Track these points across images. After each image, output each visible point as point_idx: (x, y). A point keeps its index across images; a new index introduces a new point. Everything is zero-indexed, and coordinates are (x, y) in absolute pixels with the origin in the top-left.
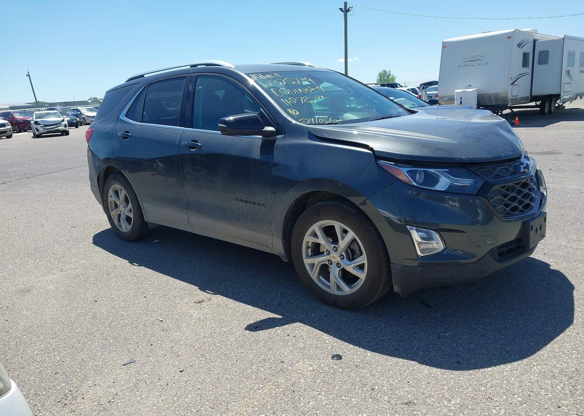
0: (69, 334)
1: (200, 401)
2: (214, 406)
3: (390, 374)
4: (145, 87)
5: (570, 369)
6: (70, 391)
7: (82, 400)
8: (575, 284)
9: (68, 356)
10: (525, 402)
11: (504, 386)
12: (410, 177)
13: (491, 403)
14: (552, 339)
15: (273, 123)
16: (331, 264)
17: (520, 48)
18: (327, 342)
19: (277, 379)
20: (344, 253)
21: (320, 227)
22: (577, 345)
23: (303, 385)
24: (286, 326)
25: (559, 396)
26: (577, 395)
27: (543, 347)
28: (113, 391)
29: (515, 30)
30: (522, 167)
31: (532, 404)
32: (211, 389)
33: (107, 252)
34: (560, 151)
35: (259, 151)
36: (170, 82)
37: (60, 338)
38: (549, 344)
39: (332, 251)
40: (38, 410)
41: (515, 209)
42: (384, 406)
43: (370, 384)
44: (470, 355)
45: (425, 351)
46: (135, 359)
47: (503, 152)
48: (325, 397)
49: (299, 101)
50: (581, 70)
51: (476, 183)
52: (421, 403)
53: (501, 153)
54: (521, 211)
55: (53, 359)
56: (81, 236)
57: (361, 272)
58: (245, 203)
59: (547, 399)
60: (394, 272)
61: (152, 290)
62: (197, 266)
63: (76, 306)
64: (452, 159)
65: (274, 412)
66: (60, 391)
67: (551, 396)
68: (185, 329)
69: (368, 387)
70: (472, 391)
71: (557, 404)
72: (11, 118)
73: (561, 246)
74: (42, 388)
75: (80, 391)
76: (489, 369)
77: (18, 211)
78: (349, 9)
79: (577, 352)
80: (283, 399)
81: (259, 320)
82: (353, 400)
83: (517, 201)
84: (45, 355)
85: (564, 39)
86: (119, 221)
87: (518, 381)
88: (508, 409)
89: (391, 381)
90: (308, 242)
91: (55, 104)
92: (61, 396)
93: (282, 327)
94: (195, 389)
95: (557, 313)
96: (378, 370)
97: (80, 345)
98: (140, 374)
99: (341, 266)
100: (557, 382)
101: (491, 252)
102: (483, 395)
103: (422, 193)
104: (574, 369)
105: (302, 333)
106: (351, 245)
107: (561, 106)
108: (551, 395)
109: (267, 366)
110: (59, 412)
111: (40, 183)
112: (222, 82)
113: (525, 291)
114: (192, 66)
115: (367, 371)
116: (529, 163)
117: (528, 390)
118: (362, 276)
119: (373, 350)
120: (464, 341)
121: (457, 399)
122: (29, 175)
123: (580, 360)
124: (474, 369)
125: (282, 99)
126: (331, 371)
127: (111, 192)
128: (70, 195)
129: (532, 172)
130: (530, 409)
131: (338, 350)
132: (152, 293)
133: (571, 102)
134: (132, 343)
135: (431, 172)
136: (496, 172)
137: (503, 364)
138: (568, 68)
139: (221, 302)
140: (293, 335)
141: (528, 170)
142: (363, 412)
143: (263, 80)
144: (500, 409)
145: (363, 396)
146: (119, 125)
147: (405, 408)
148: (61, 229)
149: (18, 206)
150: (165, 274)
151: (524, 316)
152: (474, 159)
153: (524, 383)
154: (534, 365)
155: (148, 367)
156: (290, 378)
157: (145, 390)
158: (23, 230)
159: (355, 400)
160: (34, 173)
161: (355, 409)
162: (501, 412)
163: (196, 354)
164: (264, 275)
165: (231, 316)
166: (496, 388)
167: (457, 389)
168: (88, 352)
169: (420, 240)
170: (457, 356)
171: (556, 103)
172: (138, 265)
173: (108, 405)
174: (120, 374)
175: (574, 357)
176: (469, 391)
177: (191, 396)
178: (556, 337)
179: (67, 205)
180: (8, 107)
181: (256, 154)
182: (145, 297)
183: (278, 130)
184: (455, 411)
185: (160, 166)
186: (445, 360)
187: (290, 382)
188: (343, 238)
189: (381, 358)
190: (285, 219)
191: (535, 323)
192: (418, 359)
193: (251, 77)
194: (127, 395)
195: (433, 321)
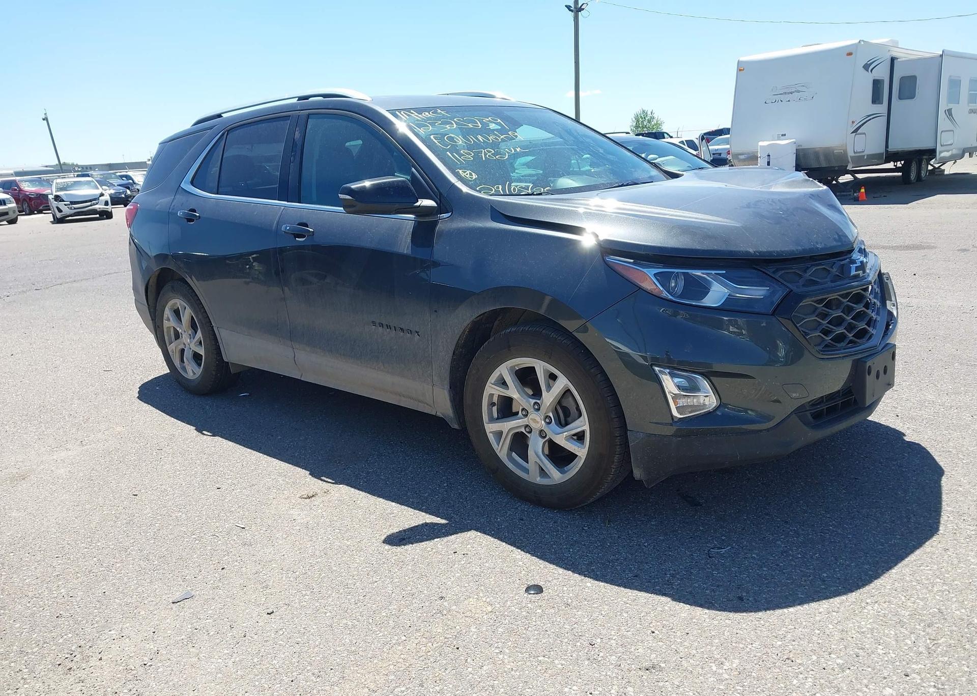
0: (86, 550)
1: (297, 664)
2: (321, 673)
3: (622, 617)
4: (223, 134)
5: (929, 610)
6: (80, 647)
7: (98, 663)
8: (946, 465)
9: (80, 588)
10: (849, 666)
11: (815, 638)
12: (660, 284)
13: (790, 668)
14: (901, 558)
15: (432, 193)
16: (530, 432)
17: (868, 71)
18: (520, 563)
19: (430, 627)
20: (551, 413)
21: (510, 369)
22: (943, 569)
23: (475, 636)
24: (453, 537)
25: (907, 656)
26: (938, 655)
27: (884, 573)
28: (151, 647)
29: (859, 41)
30: (853, 266)
31: (860, 669)
32: (317, 643)
33: (161, 412)
34: (933, 245)
35: (409, 240)
36: (263, 125)
37: (69, 557)
38: (896, 568)
39: (531, 410)
40: (22, 678)
41: (840, 338)
42: (608, 673)
43: (587, 636)
44: (760, 587)
45: (685, 579)
46: (193, 593)
47: (821, 242)
48: (510, 657)
49: (477, 156)
50: (971, 108)
51: (773, 293)
52: (671, 668)
53: (817, 243)
54: (851, 342)
55: (54, 592)
56: (119, 386)
57: (579, 444)
58: (387, 330)
59: (886, 661)
60: (634, 445)
61: (230, 476)
62: (310, 437)
63: (101, 503)
64: (731, 253)
65: (421, 683)
66: (64, 646)
67: (894, 656)
68: (281, 542)
69: (584, 641)
70: (760, 647)
71: (904, 670)
72: (16, 190)
73: (925, 402)
74: (34, 642)
75: (96, 647)
76: (791, 609)
77: (17, 344)
78: (582, 7)
79: (942, 581)
80: (439, 660)
81: (407, 527)
82: (556, 662)
83: (845, 324)
84: (43, 585)
85: (941, 56)
86: (182, 360)
87: (839, 630)
88: (820, 679)
89: (624, 630)
90: (491, 395)
91: (91, 167)
92: (64, 655)
93: (445, 539)
94: (290, 643)
95: (912, 515)
96: (603, 612)
97: (102, 569)
98: (200, 619)
99: (546, 435)
100: (906, 632)
101: (799, 411)
102: (777, 655)
103: (682, 312)
104: (935, 610)
105: (479, 549)
106: (563, 400)
107: (938, 170)
108: (895, 654)
109: (414, 605)
110: (58, 681)
111: (58, 298)
112: (349, 124)
113: (859, 478)
114: (301, 98)
115: (584, 614)
116: (865, 261)
117: (855, 645)
118: (581, 452)
119: (597, 578)
120: (751, 562)
121: (733, 660)
122: (41, 285)
123: (946, 594)
124: (766, 610)
125: (448, 153)
126: (523, 613)
127: (168, 313)
128: (106, 319)
129: (871, 275)
130: (856, 679)
131: (537, 578)
132: (230, 481)
133: (954, 163)
134: (191, 565)
135: (697, 275)
136: (807, 275)
137: (816, 601)
138: (949, 105)
139: (345, 497)
140: (463, 553)
141: (864, 272)
142: (573, 683)
143: (418, 120)
144: (806, 677)
145: (574, 655)
146: (180, 198)
147: (644, 677)
148: (86, 374)
149: (18, 336)
150: (254, 450)
151: (855, 520)
152: (770, 253)
153: (850, 633)
154: (867, 603)
155: (214, 607)
156: (452, 624)
157: (206, 645)
158: (22, 375)
159: (561, 662)
160: (49, 282)
161: (559, 678)
162: (806, 684)
163: (297, 584)
164: (421, 452)
165: (360, 520)
166: (802, 642)
167: (734, 644)
168: (114, 581)
169: (676, 391)
170: (739, 588)
171: (928, 163)
172: (210, 434)
173: (142, 670)
174: (165, 618)
175: (936, 590)
176: (755, 647)
177: (283, 656)
178: (907, 555)
179: (99, 335)
180: (12, 172)
181: (404, 246)
182: (218, 488)
183: (441, 205)
184: (729, 682)
185: (256, 268)
186: (718, 594)
187: (453, 631)
188: (549, 388)
189: (609, 591)
190: (453, 357)
191: (874, 532)
192: (671, 592)
193: (396, 116)
194: (174, 653)
195: (701, 528)
